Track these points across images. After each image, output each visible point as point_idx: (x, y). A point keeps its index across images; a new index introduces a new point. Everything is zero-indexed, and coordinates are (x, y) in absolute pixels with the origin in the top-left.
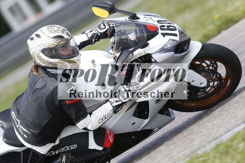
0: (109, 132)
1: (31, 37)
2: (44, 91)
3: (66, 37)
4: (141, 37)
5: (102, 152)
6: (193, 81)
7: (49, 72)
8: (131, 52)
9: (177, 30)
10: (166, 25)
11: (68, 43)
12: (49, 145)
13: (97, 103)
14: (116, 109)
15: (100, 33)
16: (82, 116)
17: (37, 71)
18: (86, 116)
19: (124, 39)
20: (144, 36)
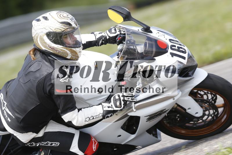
0: (94, 141)
1: (38, 18)
3: (74, 25)
4: (149, 51)
6: (189, 109)
9: (187, 53)
10: (177, 46)
12: (31, 134)
18: (74, 110)
19: (131, 49)
20: (153, 51)
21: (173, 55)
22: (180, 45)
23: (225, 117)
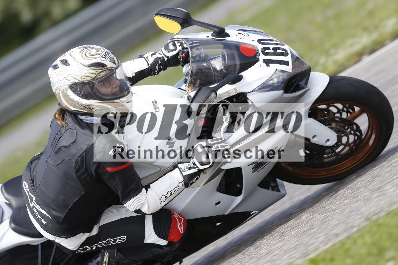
0: (178, 217)
1: (54, 64)
2: (73, 150)
3: (109, 64)
4: (230, 66)
5: (166, 249)
6: (314, 136)
7: (81, 120)
8: (213, 89)
9: (290, 55)
10: (271, 47)
11: (113, 74)
13: (159, 169)
14: (189, 181)
15: (168, 57)
16: (133, 191)
17: (63, 119)
18: (140, 191)
20: (236, 65)
21: (268, 62)
22: (277, 44)
23: (373, 137)
